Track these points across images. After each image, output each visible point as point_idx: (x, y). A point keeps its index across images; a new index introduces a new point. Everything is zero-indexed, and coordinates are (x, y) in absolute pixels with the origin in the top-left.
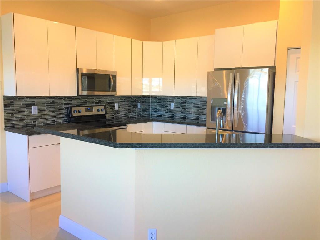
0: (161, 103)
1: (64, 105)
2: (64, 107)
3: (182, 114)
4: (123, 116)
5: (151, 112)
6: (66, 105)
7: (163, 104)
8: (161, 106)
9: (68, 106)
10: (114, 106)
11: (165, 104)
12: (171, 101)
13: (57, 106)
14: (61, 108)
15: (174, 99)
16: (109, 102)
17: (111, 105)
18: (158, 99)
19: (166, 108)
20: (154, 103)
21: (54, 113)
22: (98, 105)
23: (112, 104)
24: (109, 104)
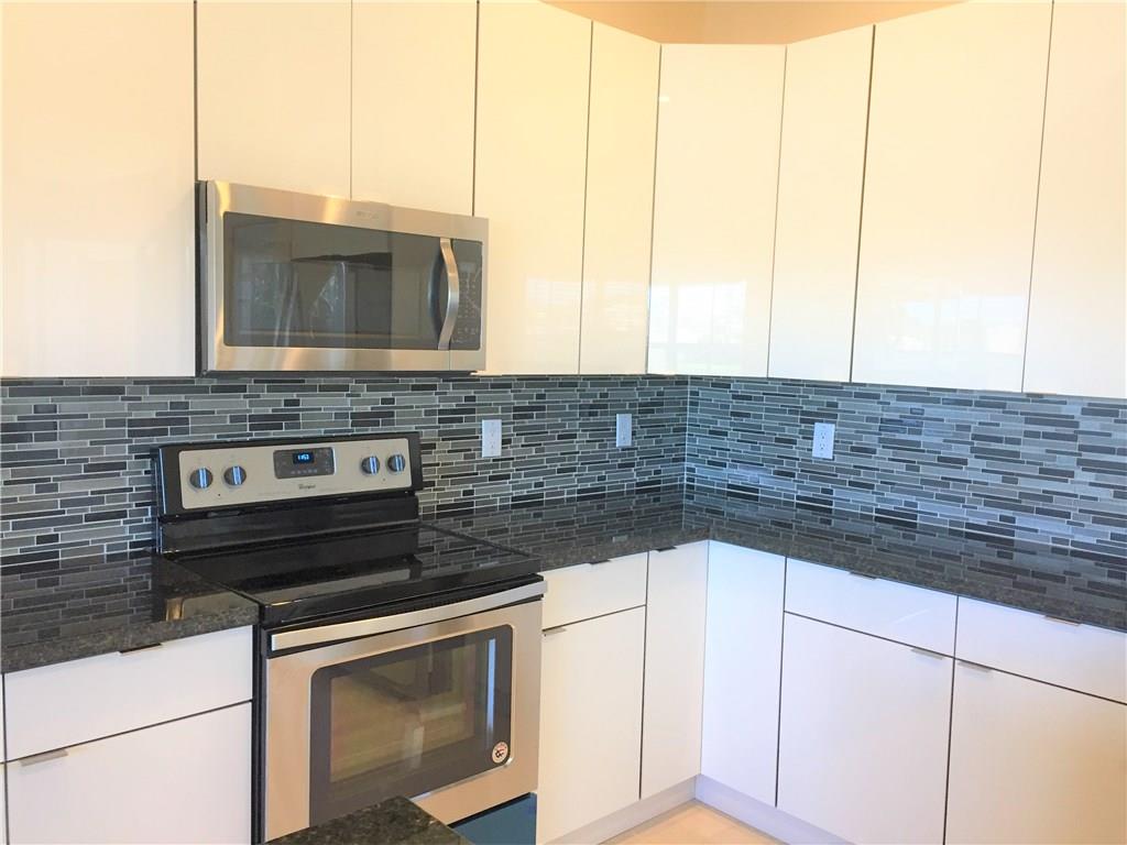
0: (751, 421)
1: (132, 434)
2: (132, 449)
3: (888, 495)
4: (525, 492)
5: (693, 465)
6: (142, 434)
7: (763, 422)
8: (753, 434)
9: (156, 441)
10: (474, 436)
11: (776, 423)
12: (814, 409)
13: (76, 444)
14: (107, 454)
15: (835, 399)
16: (441, 412)
17: (455, 426)
18: (734, 397)
19: (783, 450)
20: (709, 417)
21: (54, 488)
22: (370, 430)
23: (460, 420)
24: (441, 421)
